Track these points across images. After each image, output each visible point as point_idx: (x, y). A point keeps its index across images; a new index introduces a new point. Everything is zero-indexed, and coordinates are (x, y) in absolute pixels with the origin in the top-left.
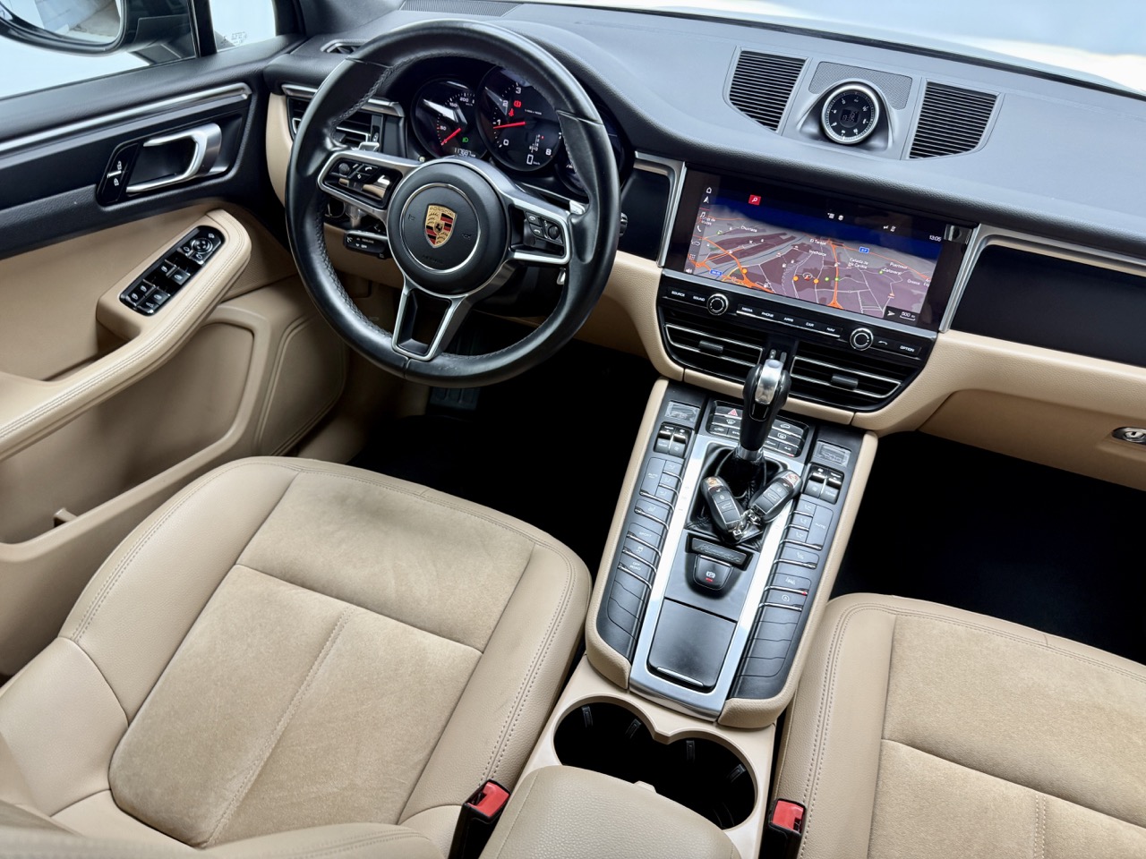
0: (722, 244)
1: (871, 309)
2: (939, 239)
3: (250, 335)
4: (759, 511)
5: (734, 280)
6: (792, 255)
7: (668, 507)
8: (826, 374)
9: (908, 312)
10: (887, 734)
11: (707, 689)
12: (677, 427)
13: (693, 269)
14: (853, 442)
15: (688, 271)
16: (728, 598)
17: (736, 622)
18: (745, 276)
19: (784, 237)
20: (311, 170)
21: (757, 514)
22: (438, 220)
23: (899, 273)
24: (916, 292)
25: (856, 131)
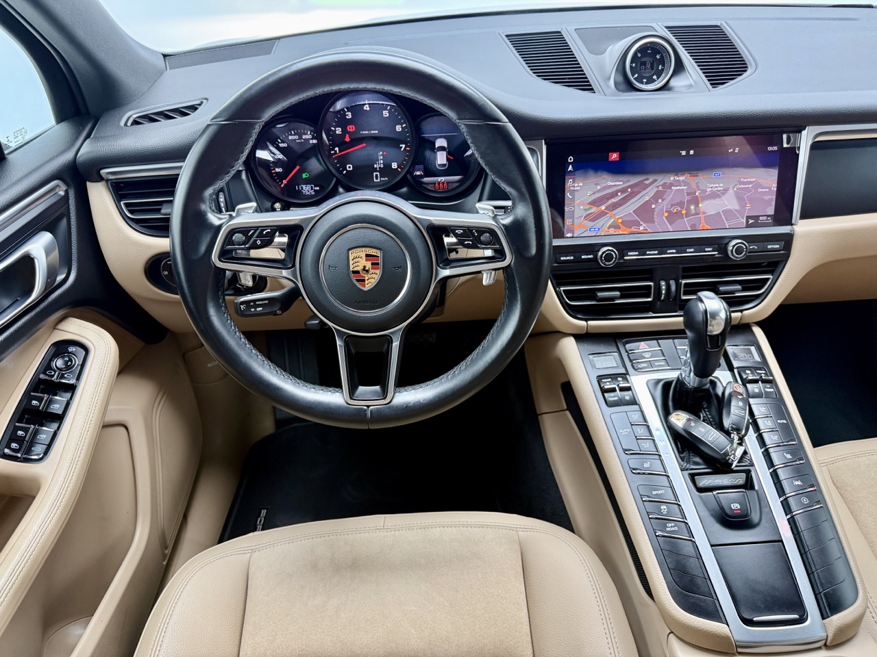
0: (594, 203)
1: (733, 223)
2: (775, 148)
5: (612, 231)
6: (658, 196)
7: (657, 457)
8: (710, 288)
9: (764, 216)
12: (613, 377)
13: (572, 232)
14: (749, 337)
17: (782, 541)
18: (620, 225)
19: (647, 182)
22: (363, 262)
23: (750, 186)
24: (767, 198)
25: (655, 77)
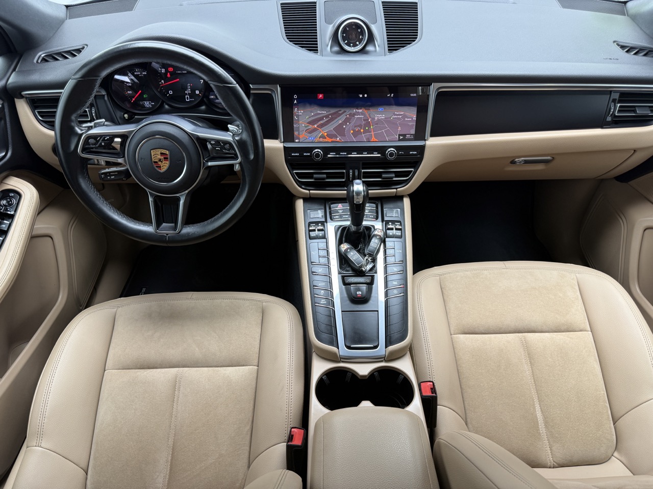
0: (310, 123)
1: (391, 138)
2: (415, 95)
3: (50, 239)
4: (371, 254)
5: (321, 140)
6: (347, 120)
7: (327, 267)
8: (378, 175)
9: (409, 134)
10: (452, 333)
11: (376, 347)
12: (317, 223)
13: (299, 139)
14: (399, 204)
15: (297, 141)
16: (371, 302)
17: (378, 311)
18: (326, 137)
19: (340, 112)
20: (73, 147)
21: (370, 256)
22: (159, 157)
23: (401, 117)
24: (410, 124)
25: (358, 43)
